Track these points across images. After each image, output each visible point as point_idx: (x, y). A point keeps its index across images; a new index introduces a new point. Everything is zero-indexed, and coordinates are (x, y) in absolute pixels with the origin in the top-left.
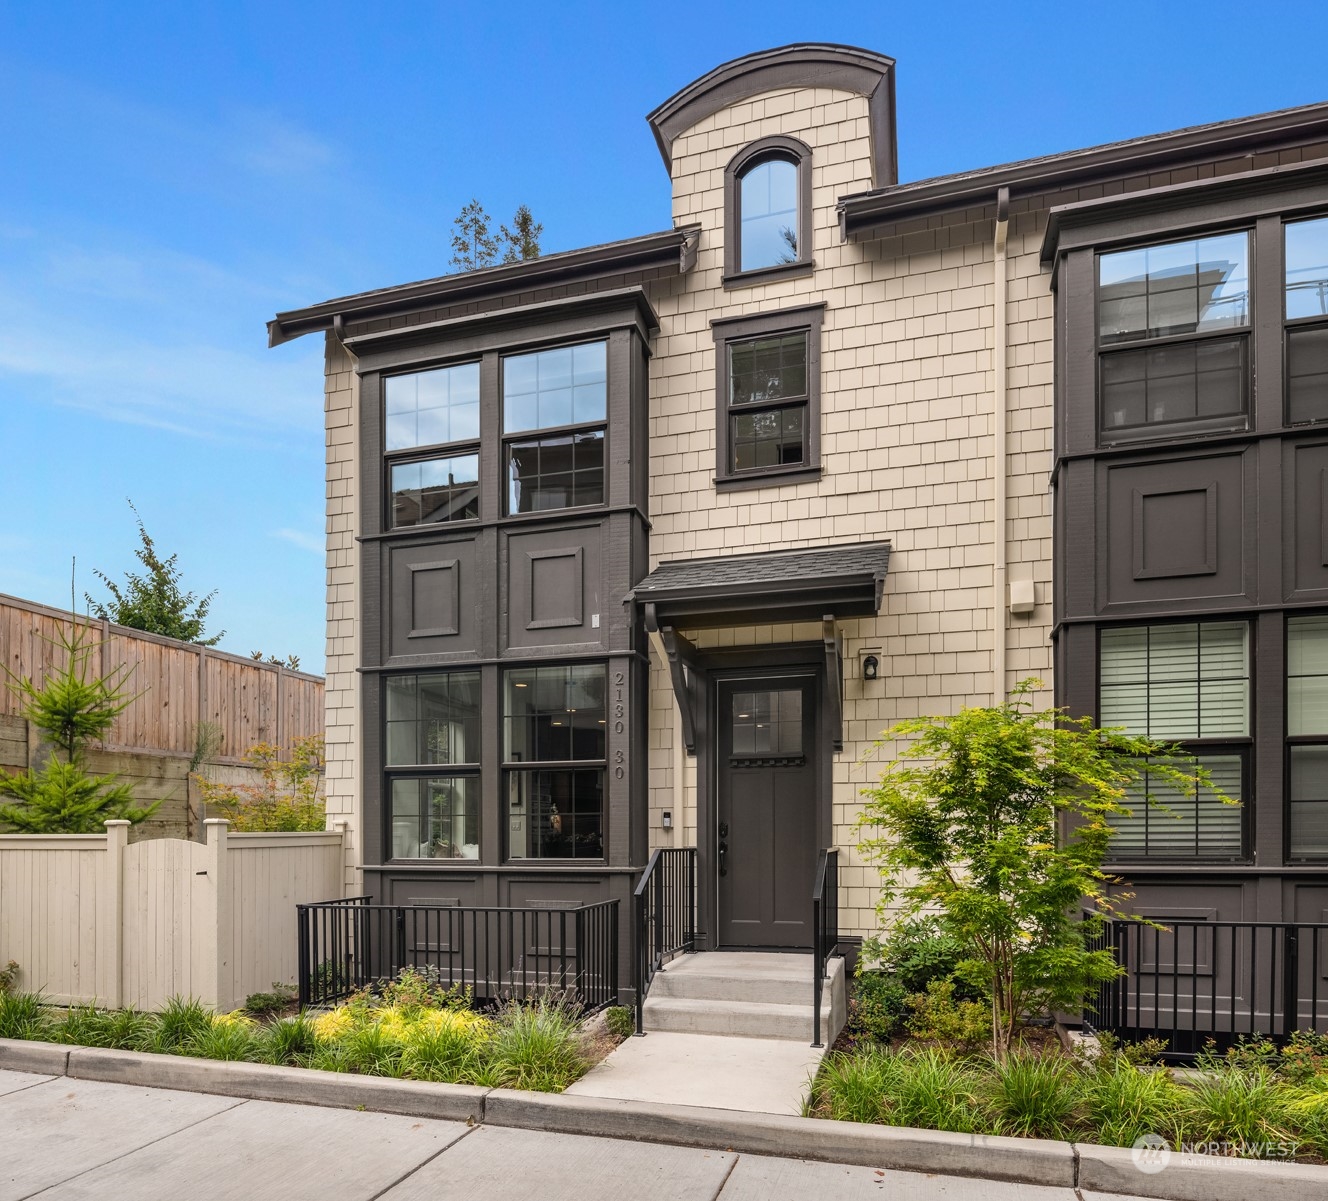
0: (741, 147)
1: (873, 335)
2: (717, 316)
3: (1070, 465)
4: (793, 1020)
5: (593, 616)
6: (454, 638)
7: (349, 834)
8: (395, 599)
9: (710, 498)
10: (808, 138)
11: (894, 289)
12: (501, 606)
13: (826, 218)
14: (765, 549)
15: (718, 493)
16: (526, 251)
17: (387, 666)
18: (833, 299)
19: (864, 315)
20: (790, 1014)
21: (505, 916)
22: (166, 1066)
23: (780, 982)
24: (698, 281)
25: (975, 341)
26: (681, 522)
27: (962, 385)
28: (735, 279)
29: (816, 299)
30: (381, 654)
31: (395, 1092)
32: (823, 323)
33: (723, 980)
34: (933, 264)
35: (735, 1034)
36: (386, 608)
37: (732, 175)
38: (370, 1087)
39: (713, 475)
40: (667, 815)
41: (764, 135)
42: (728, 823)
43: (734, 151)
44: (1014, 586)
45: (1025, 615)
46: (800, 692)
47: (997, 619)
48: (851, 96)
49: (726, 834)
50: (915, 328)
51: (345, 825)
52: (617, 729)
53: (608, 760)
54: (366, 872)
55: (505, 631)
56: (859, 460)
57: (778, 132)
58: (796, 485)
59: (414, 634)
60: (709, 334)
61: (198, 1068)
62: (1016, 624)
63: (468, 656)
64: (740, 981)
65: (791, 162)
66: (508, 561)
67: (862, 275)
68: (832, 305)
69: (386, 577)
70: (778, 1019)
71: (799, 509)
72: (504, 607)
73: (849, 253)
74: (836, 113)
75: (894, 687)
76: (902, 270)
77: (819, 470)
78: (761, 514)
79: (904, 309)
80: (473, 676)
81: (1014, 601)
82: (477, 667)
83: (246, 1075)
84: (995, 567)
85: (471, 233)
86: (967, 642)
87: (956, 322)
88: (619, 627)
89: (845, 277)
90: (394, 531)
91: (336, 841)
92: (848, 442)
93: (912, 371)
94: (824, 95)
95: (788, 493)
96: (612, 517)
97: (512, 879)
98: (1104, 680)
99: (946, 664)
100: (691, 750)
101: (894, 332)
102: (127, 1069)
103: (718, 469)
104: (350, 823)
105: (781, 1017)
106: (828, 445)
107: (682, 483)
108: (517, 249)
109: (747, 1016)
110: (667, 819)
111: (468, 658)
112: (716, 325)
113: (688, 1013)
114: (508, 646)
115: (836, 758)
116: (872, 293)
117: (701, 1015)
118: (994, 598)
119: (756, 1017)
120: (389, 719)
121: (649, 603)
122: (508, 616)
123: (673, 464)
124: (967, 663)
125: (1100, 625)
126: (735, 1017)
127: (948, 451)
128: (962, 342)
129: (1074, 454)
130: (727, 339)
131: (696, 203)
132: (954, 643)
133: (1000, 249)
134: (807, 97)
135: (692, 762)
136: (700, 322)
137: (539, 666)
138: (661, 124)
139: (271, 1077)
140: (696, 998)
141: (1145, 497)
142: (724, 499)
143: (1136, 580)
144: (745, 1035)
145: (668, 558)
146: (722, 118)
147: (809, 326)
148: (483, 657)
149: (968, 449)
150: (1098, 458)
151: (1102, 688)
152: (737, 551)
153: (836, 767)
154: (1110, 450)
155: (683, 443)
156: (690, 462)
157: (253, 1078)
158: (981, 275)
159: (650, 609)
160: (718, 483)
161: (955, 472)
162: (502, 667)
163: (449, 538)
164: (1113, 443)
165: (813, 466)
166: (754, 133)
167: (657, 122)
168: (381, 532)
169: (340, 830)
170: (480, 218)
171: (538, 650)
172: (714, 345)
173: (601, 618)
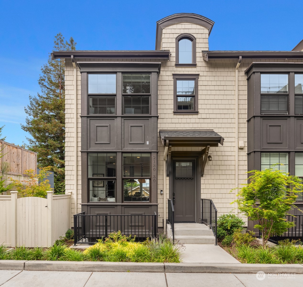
0: (179, 34)
1: (210, 83)
2: (174, 73)
3: (255, 117)
4: (209, 240)
5: (147, 142)
6: (109, 144)
7: (72, 195)
8: (91, 133)
9: (172, 116)
10: (195, 36)
11: (214, 74)
12: (122, 137)
13: (199, 55)
14: (185, 129)
15: (174, 115)
16: (72, 48)
17: (88, 151)
18: (201, 74)
19: (208, 78)
20: (208, 238)
21: (123, 217)
22: (62, 264)
23: (202, 230)
24: (169, 64)
25: (231, 88)
26: (165, 121)
27: (229, 97)
28: (178, 65)
29: (197, 73)
30: (87, 147)
31: (138, 266)
32: (198, 79)
33: (188, 231)
34: (223, 70)
35: (196, 243)
36: (89, 135)
37: (177, 40)
38: (131, 265)
39: (173, 110)
40: (162, 191)
41: (185, 33)
42: (175, 193)
43: (178, 35)
44: (240, 142)
45: (241, 149)
46: (192, 163)
47: (236, 149)
48: (205, 28)
49: (175, 195)
50: (218, 83)
51: (71, 193)
52: (153, 170)
53: (151, 177)
54: (82, 205)
55: (123, 144)
56: (206, 111)
57: (188, 33)
58: (192, 115)
59: (97, 142)
60: (172, 77)
61: (73, 264)
62: (240, 150)
63: (113, 149)
64: (193, 231)
65: (191, 40)
66: (124, 126)
67: (207, 69)
68: (200, 75)
69: (89, 127)
70: (206, 239)
71: (193, 121)
72: (123, 138)
73: (204, 64)
74: (201, 31)
75: (214, 163)
76: (216, 70)
77: (198, 112)
78: (184, 121)
79: (216, 78)
80: (114, 155)
81: (240, 145)
82: (116, 152)
83: (90, 265)
84: (236, 138)
85: (59, 41)
86: (230, 154)
87: (227, 83)
88: (154, 145)
89: (203, 69)
90: (90, 115)
91: (69, 197)
92: (204, 106)
93: (218, 93)
94: (198, 27)
95: (190, 116)
96: (152, 118)
97: (125, 207)
98: (262, 164)
99: (225, 158)
100: (168, 176)
101: (214, 83)
102: (47, 266)
103: (174, 109)
104: (73, 192)
105: (207, 239)
106: (200, 107)
107: (165, 111)
108: (70, 47)
109: (198, 239)
110: (162, 192)
111: (113, 150)
112: (174, 75)
113: (184, 239)
114: (124, 148)
115: (201, 178)
116: (209, 74)
117: (187, 239)
118: (236, 144)
119: (201, 239)
120: (89, 165)
121: (167, 140)
122: (124, 140)
123: (163, 107)
124: (230, 158)
125: (261, 152)
126: (196, 239)
127: (225, 111)
128: (228, 88)
129: (256, 115)
130: (176, 79)
131: (168, 45)
132: (227, 154)
133: (237, 69)
134: (195, 26)
135: (168, 178)
136: (170, 74)
137: (132, 153)
138: (160, 24)
139: (99, 265)
140: (182, 235)
141: (269, 126)
142: (175, 116)
143: (268, 143)
144: (198, 244)
145: (162, 129)
146: (174, 26)
147: (195, 79)
148: (117, 150)
149: (230, 111)
150: (261, 117)
151: (261, 165)
152: (178, 129)
153: (202, 180)
154: (263, 115)
155: (165, 102)
156: (167, 107)
157: (92, 266)
158: (233, 74)
159: (167, 141)
160: (174, 112)
161: (227, 116)
162: (123, 153)
163: (107, 118)
164: (263, 114)
165: (196, 111)
166: (183, 32)
167: (159, 24)
168: (87, 115)
169: (70, 194)
170: (62, 37)
171: (132, 149)
172: (173, 80)
173: (149, 142)
